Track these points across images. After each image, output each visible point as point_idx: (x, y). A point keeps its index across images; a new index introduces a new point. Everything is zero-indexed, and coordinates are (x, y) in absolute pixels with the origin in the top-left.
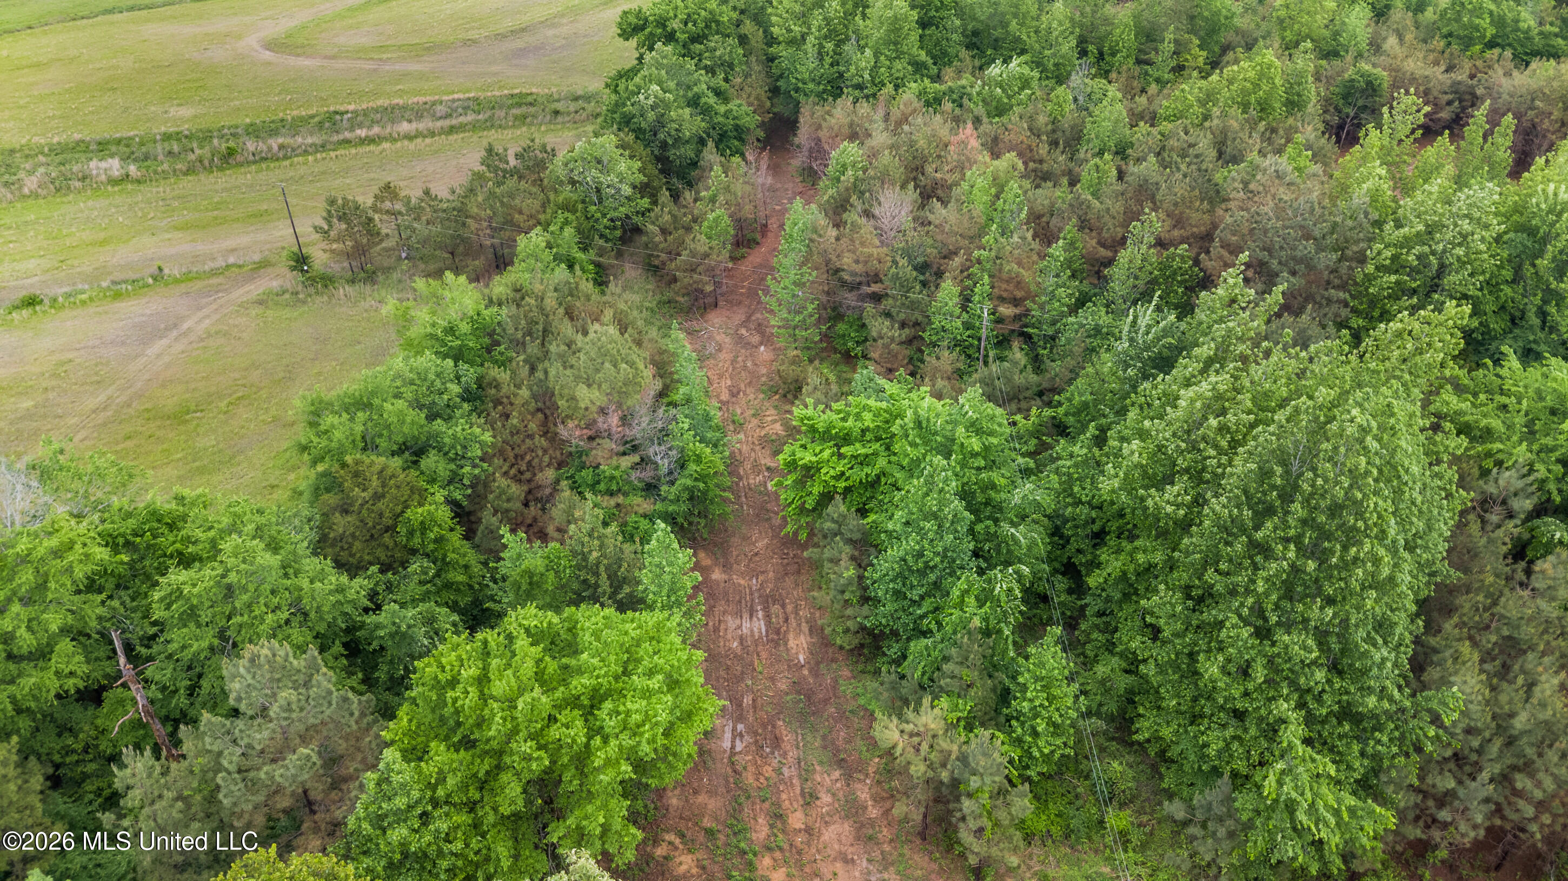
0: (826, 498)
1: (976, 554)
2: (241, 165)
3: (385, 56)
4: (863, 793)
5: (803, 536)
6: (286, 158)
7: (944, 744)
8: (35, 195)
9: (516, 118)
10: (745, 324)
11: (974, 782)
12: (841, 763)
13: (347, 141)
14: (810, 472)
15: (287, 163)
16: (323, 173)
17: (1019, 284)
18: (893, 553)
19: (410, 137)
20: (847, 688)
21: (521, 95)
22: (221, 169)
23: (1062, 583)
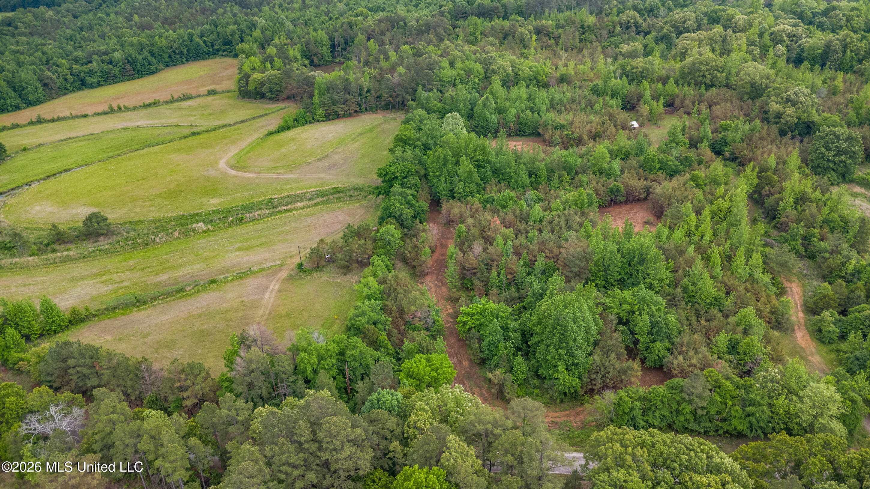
0: (470, 329)
1: (505, 339)
2: (246, 223)
3: (279, 171)
4: (484, 392)
5: (464, 338)
6: (261, 219)
7: (500, 377)
8: (178, 238)
9: (337, 199)
10: (437, 279)
11: (507, 383)
12: (479, 387)
13: (280, 211)
14: (465, 323)
15: (262, 221)
16: (276, 225)
17: (512, 269)
18: (487, 340)
19: (301, 208)
20: (477, 372)
21: (335, 188)
22: (240, 225)
23: (525, 345)
